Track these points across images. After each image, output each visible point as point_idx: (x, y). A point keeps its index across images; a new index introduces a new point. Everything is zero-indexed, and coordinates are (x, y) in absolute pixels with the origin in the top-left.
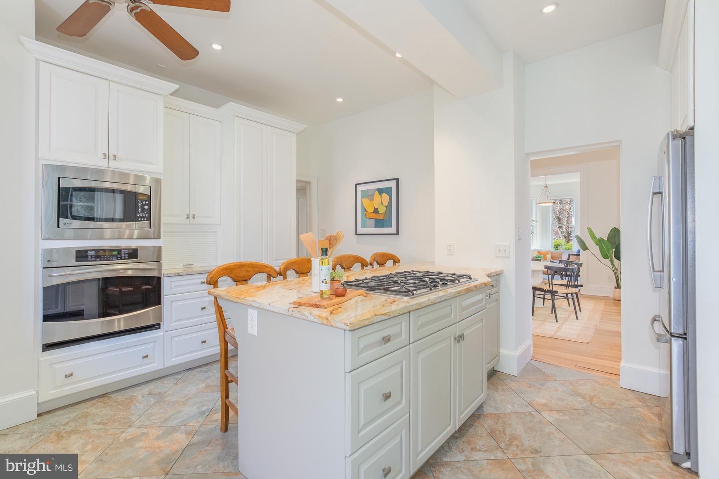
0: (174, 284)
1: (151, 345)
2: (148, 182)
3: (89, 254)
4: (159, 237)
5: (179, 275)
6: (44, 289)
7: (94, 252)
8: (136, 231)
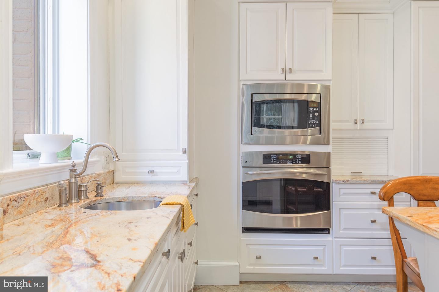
0: (342, 191)
1: (321, 248)
2: (318, 90)
3: (272, 157)
4: (328, 143)
5: (347, 182)
6: (244, 183)
7: (275, 156)
8: (309, 138)
